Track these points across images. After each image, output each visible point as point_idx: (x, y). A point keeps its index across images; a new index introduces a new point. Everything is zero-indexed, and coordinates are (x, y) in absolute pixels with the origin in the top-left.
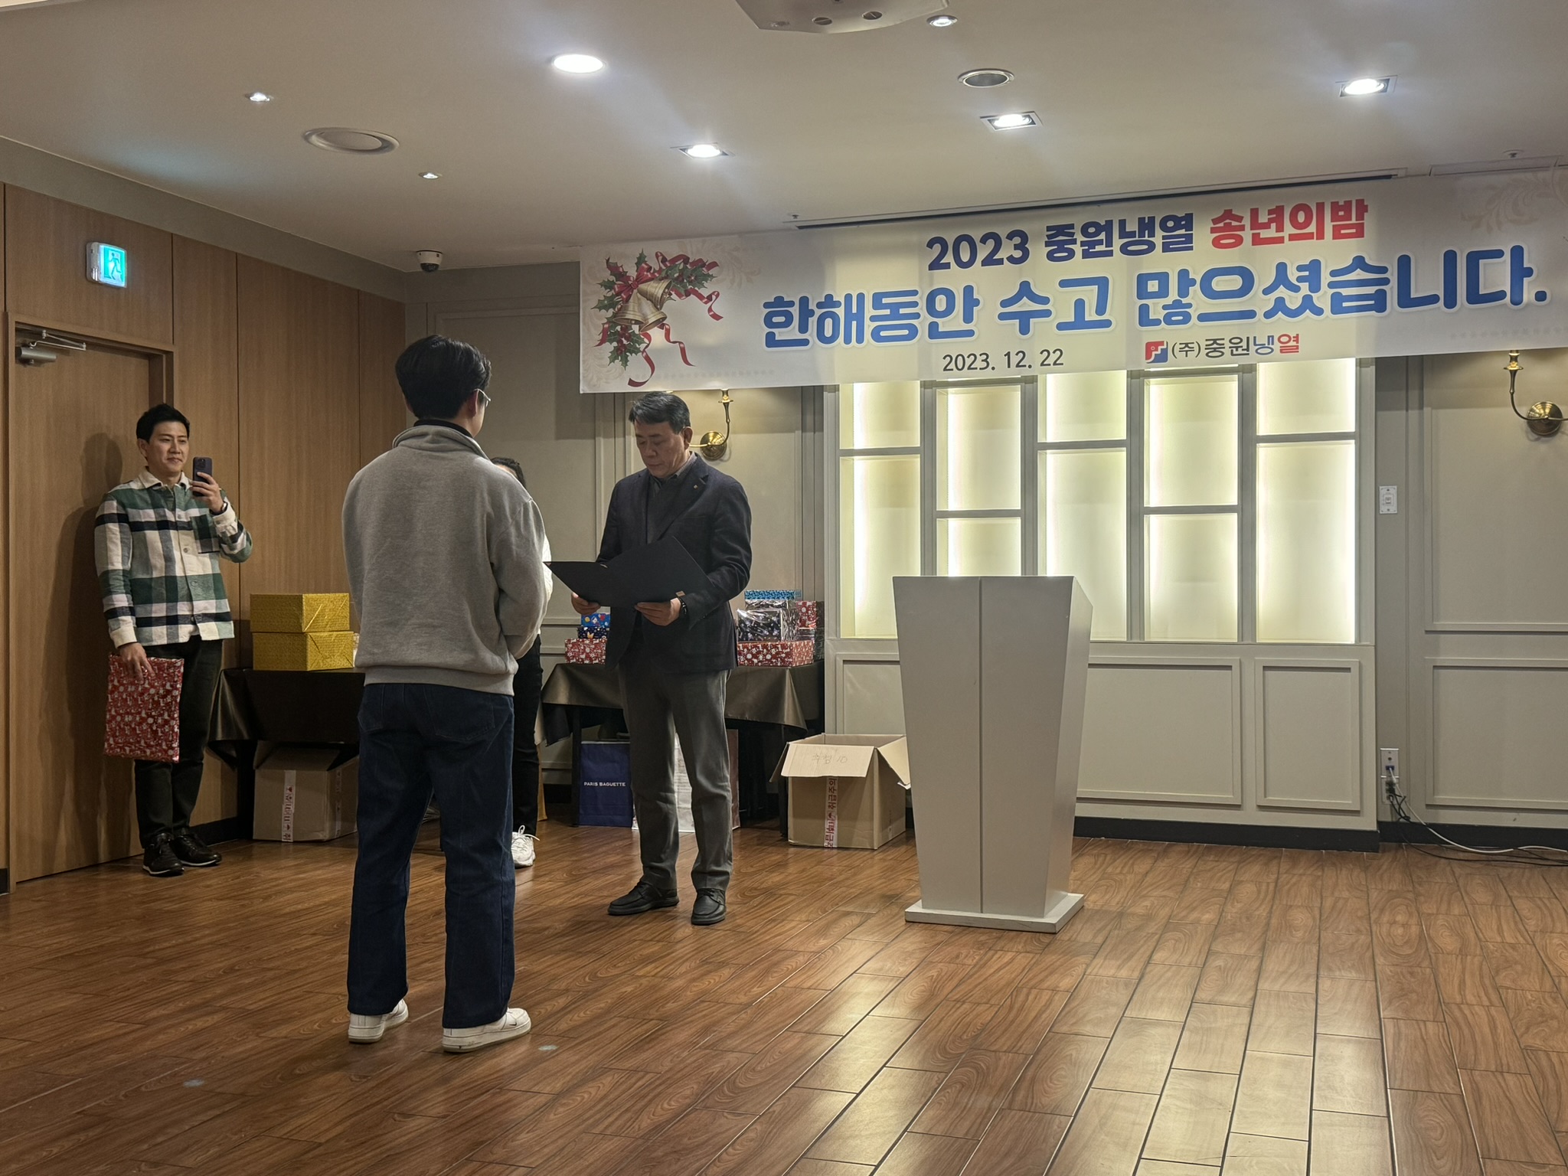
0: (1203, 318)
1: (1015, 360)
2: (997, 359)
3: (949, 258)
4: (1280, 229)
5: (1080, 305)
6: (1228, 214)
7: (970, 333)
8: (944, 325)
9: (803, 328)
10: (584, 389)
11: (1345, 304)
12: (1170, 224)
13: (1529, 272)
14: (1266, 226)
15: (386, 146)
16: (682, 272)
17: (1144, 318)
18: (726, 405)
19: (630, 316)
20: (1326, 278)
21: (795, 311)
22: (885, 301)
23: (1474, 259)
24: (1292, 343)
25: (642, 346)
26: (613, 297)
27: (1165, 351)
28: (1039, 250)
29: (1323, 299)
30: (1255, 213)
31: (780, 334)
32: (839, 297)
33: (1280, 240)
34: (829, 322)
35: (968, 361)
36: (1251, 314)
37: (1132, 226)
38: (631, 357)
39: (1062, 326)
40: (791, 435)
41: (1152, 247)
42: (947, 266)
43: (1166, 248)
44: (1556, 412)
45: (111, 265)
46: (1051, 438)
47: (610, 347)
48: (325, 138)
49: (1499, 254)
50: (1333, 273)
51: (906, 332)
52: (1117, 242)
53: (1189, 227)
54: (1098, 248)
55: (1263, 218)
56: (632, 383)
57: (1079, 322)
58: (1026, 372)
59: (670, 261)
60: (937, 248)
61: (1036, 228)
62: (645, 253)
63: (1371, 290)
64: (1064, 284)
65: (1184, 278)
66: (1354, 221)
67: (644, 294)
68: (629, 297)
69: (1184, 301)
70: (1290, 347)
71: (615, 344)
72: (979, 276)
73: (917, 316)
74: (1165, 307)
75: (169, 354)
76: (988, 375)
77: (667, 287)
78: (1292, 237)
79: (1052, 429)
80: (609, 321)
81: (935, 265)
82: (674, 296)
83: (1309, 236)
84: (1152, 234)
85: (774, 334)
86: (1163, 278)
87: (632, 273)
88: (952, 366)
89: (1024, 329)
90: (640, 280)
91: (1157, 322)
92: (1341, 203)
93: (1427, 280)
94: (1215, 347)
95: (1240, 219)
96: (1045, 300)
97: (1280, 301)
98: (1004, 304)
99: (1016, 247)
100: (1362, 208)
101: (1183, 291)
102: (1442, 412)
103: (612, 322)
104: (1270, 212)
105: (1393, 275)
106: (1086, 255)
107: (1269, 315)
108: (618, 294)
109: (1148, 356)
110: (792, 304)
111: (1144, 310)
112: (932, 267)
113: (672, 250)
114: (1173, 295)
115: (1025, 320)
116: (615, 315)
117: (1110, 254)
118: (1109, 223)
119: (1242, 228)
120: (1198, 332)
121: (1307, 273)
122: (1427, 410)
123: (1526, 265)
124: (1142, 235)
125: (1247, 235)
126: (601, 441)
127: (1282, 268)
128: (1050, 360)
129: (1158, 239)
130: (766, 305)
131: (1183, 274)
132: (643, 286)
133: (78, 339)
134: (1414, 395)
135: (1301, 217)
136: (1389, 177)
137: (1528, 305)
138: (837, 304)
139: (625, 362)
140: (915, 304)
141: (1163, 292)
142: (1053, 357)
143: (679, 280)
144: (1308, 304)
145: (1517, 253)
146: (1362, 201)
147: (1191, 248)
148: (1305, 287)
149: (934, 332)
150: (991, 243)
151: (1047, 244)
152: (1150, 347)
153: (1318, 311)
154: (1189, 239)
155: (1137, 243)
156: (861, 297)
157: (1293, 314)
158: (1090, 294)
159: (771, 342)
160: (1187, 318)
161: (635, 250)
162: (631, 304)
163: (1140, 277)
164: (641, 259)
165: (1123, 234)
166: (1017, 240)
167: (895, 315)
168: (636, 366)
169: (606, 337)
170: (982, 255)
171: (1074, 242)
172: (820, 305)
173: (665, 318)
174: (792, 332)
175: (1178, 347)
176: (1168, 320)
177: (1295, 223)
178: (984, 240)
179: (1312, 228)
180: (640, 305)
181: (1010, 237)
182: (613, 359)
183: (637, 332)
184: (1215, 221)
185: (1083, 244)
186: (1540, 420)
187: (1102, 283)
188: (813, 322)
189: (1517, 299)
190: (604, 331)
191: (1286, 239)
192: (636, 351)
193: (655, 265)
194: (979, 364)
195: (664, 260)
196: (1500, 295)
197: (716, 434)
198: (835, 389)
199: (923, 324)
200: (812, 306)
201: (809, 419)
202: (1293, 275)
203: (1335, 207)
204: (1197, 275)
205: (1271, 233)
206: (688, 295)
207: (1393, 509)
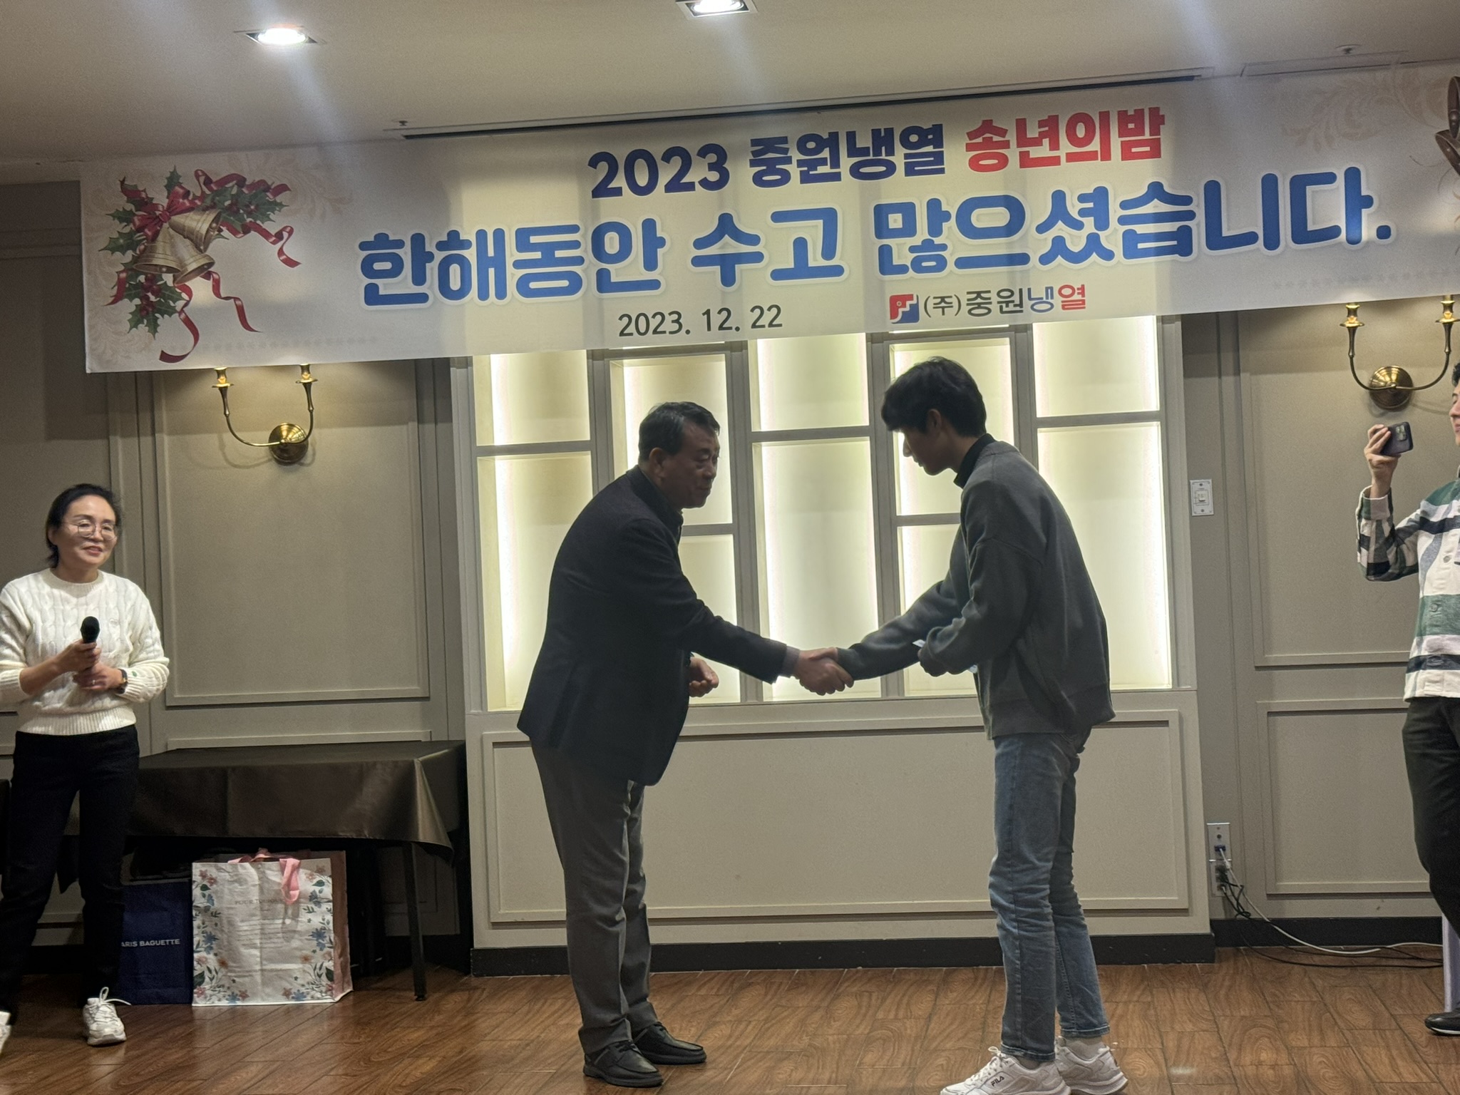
0: (963, 263)
1: (716, 320)
2: (693, 320)
3: (620, 181)
4: (1055, 145)
5: (800, 245)
6: (987, 126)
7: (654, 285)
8: (618, 273)
9: (419, 278)
10: (91, 366)
11: (1141, 246)
12: (914, 138)
13: (1368, 202)
14: (1037, 142)
16: (236, 200)
17: (886, 264)
18: (307, 386)
19: (159, 261)
20: (1115, 212)
21: (406, 254)
22: (534, 239)
23: (1299, 185)
24: (1077, 297)
25: (180, 304)
26: (130, 235)
27: (915, 308)
28: (742, 172)
29: (1112, 238)
30: (1021, 125)
31: (386, 287)
32: (469, 234)
33: (1055, 161)
34: (455, 270)
35: (654, 323)
36: (1023, 259)
37: (864, 141)
38: (163, 321)
39: (778, 275)
40: (403, 429)
41: (891, 169)
42: (618, 192)
43: (910, 171)
44: (1404, 378)
46: (768, 426)
47: (129, 306)
49: (1330, 178)
50: (1124, 205)
51: (565, 283)
52: (846, 162)
53: (938, 142)
54: (822, 170)
55: (1033, 132)
56: (165, 357)
57: (801, 270)
58: (732, 336)
59: (218, 183)
60: (603, 167)
61: (737, 139)
62: (179, 172)
63: (1172, 227)
64: (778, 217)
65: (936, 213)
66: (1147, 136)
67: (181, 230)
68: (156, 234)
69: (937, 241)
70: (1074, 301)
71: (137, 301)
72: (660, 204)
73: (580, 260)
74: (912, 249)
76: (680, 340)
77: (216, 220)
78: (1071, 157)
79: (768, 414)
80: (127, 268)
81: (601, 191)
82: (226, 233)
83: (1091, 156)
84: (891, 152)
85: (376, 286)
86: (907, 210)
87: (162, 200)
88: (632, 329)
89: (728, 279)
90: (173, 209)
91: (902, 269)
92: (1131, 112)
93: (1242, 215)
94: (979, 301)
95: (1003, 132)
96: (754, 240)
97: (1059, 241)
98: (699, 244)
99: (712, 167)
100: (1157, 120)
101: (935, 229)
102: (1263, 378)
103: (133, 269)
104: (1041, 124)
105: (1199, 207)
106: (805, 178)
107: (1045, 259)
108: (140, 229)
109: (894, 315)
110: (400, 244)
111: (885, 253)
112: (597, 193)
113: (219, 167)
114: (922, 233)
115: (728, 266)
116: (136, 260)
117: (837, 177)
118: (834, 137)
119: (1006, 145)
120: (956, 282)
121: (1091, 205)
122: (1244, 376)
123: (1364, 193)
124: (878, 152)
125: (1013, 154)
126: (119, 444)
127: (1059, 197)
128: (765, 321)
129: (899, 158)
130: (363, 246)
131: (934, 205)
132: (178, 219)
134: (1228, 358)
135: (1081, 132)
136: (1188, 80)
137: (1368, 244)
138: (466, 244)
139: (154, 327)
140: (576, 245)
141: (909, 229)
142: (768, 316)
143: (233, 209)
144: (1093, 244)
145: (1353, 177)
146: (1157, 109)
147: (942, 171)
148: (1089, 223)
149: (604, 282)
150: (677, 162)
151: (753, 164)
152: (896, 301)
153: (1108, 255)
154: (939, 158)
155: (871, 163)
156: (499, 234)
157: (1076, 258)
158: (813, 231)
159: (372, 296)
160: (941, 264)
161: (164, 167)
162: (160, 244)
163: (877, 208)
164: (173, 181)
165: (852, 151)
166: (712, 158)
167: (549, 259)
168: (171, 333)
169: (123, 291)
170: (665, 177)
171: (789, 161)
172: (441, 246)
173: (212, 264)
174: (403, 284)
175: (930, 306)
176: (917, 266)
177: (1073, 139)
178: (667, 157)
179: (1095, 146)
180: (173, 246)
181: (703, 152)
182: (135, 323)
183: (170, 283)
184: (971, 135)
185: (800, 164)
186: (1386, 390)
187: (829, 217)
188: (432, 269)
189: (1354, 237)
190: (121, 283)
191: (1063, 159)
192: (170, 311)
193: (195, 190)
194: (669, 325)
195: (208, 182)
196: (1334, 232)
197: (291, 426)
198: (467, 361)
199: (588, 271)
200: (430, 247)
201: (428, 407)
202: (1073, 207)
203: (1123, 118)
204: (951, 206)
205: (1043, 151)
206: (246, 231)
207: (1210, 510)
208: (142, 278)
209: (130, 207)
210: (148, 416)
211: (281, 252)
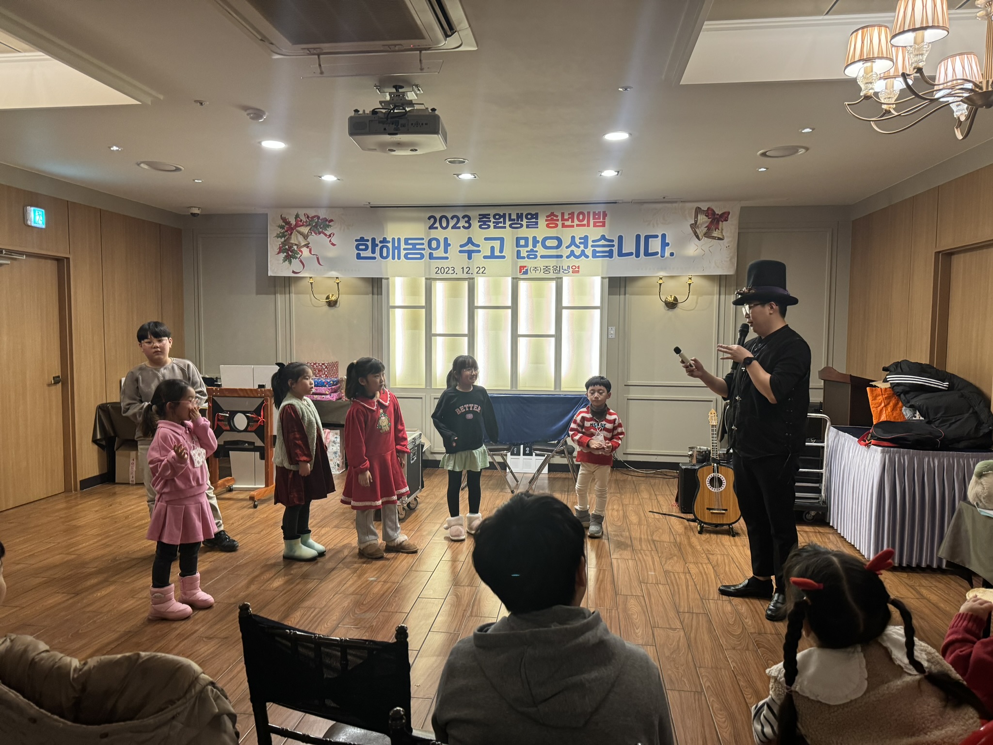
0: (542, 257)
1: (466, 270)
2: (458, 270)
3: (437, 225)
4: (573, 221)
5: (493, 248)
6: (552, 214)
7: (447, 258)
8: (436, 254)
9: (373, 252)
10: (270, 274)
11: (597, 254)
12: (529, 217)
13: (668, 244)
14: (567, 220)
15: (178, 169)
16: (317, 223)
17: (519, 256)
18: (338, 283)
19: (292, 241)
20: (590, 243)
21: (369, 244)
22: (410, 242)
23: (647, 238)
24: (577, 269)
25: (299, 256)
26: (284, 232)
27: (527, 270)
28: (475, 224)
29: (589, 252)
30: (563, 214)
31: (363, 254)
32: (389, 239)
33: (573, 226)
34: (385, 250)
35: (446, 270)
36: (561, 257)
37: (514, 217)
38: (293, 260)
39: (485, 257)
40: (367, 296)
41: (522, 226)
42: (436, 228)
43: (528, 227)
44: (676, 299)
45: (37, 218)
46: (480, 304)
47: (283, 255)
48: (147, 165)
49: (657, 236)
50: (593, 241)
51: (419, 256)
52: (508, 223)
53: (537, 218)
54: (500, 225)
55: (566, 217)
56: (294, 272)
57: (492, 256)
58: (470, 276)
59: (311, 218)
60: (432, 220)
61: (474, 214)
62: (299, 213)
63: (607, 249)
64: (486, 239)
65: (535, 241)
66: (601, 220)
67: (299, 232)
68: (292, 233)
69: (535, 249)
70: (576, 270)
71: (285, 254)
72: (450, 233)
73: (424, 249)
74: (527, 252)
75: (68, 259)
76: (454, 276)
77: (310, 229)
78: (578, 225)
79: (480, 300)
80: (282, 243)
81: (431, 227)
82: (313, 234)
83: (584, 225)
84: (522, 220)
85: (360, 254)
86: (526, 239)
87: (293, 222)
88: (439, 272)
89: (470, 258)
90: (297, 225)
91: (524, 258)
92: (597, 212)
93: (629, 246)
94: (547, 269)
95: (557, 216)
96: (478, 246)
97: (572, 252)
98: (461, 246)
99: (466, 222)
100: (605, 215)
101: (534, 246)
102: (633, 296)
103: (284, 244)
104: (569, 214)
105: (616, 243)
106: (495, 227)
107: (568, 257)
108: (286, 231)
109: (520, 272)
110: (368, 241)
111: (518, 252)
112: (430, 228)
113: (312, 213)
114: (530, 247)
115: (470, 254)
116: (285, 241)
117: (505, 227)
118: (505, 214)
119: (558, 220)
120: (540, 263)
121: (583, 241)
122: (627, 296)
123: (667, 242)
124: (518, 220)
125: (560, 223)
126: (279, 296)
127: (573, 238)
128: (481, 271)
129: (524, 223)
130: (356, 240)
131: (534, 238)
132: (299, 229)
133: (21, 253)
134: (622, 290)
135: (581, 217)
136: (616, 203)
137: (667, 257)
138: (389, 242)
139: (290, 262)
140: (423, 244)
141: (526, 245)
142: (482, 270)
143: (316, 226)
144: (583, 253)
145: (664, 236)
146: (605, 212)
147: (537, 227)
148: (582, 246)
149: (431, 256)
150: (455, 220)
151: (479, 222)
152: (522, 268)
153: (587, 257)
154: (537, 223)
155: (516, 223)
156: (399, 239)
157: (577, 257)
158: (497, 244)
159: (359, 257)
160: (536, 257)
161: (294, 212)
162: (293, 236)
163: (517, 238)
164: (297, 216)
165: (510, 220)
166: (466, 219)
167: (414, 248)
168: (296, 264)
169: (281, 251)
170: (451, 225)
171: (490, 221)
172: (381, 242)
173: (309, 244)
174: (368, 253)
175: (532, 268)
176: (528, 257)
177: (578, 219)
178: (452, 218)
179: (585, 222)
180: (297, 237)
181: (464, 217)
182: (284, 261)
183: (296, 249)
184: (547, 217)
185: (494, 222)
186: (669, 303)
187: (502, 240)
188: (378, 249)
189: (663, 255)
190: (280, 248)
191: (575, 226)
192: (296, 258)
193: (304, 219)
194: (451, 271)
195: (308, 217)
196: (656, 253)
197: (333, 295)
198: (388, 279)
199: (426, 253)
200: (377, 242)
201: (375, 290)
202: (577, 241)
203: (594, 213)
204: (540, 239)
205: (569, 223)
206: (320, 234)
207: (613, 336)
208: (287, 247)
209: (283, 224)
210: (288, 288)
211: (330, 241)
